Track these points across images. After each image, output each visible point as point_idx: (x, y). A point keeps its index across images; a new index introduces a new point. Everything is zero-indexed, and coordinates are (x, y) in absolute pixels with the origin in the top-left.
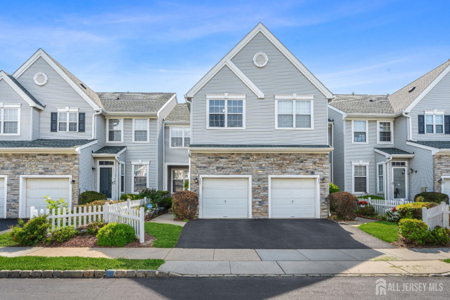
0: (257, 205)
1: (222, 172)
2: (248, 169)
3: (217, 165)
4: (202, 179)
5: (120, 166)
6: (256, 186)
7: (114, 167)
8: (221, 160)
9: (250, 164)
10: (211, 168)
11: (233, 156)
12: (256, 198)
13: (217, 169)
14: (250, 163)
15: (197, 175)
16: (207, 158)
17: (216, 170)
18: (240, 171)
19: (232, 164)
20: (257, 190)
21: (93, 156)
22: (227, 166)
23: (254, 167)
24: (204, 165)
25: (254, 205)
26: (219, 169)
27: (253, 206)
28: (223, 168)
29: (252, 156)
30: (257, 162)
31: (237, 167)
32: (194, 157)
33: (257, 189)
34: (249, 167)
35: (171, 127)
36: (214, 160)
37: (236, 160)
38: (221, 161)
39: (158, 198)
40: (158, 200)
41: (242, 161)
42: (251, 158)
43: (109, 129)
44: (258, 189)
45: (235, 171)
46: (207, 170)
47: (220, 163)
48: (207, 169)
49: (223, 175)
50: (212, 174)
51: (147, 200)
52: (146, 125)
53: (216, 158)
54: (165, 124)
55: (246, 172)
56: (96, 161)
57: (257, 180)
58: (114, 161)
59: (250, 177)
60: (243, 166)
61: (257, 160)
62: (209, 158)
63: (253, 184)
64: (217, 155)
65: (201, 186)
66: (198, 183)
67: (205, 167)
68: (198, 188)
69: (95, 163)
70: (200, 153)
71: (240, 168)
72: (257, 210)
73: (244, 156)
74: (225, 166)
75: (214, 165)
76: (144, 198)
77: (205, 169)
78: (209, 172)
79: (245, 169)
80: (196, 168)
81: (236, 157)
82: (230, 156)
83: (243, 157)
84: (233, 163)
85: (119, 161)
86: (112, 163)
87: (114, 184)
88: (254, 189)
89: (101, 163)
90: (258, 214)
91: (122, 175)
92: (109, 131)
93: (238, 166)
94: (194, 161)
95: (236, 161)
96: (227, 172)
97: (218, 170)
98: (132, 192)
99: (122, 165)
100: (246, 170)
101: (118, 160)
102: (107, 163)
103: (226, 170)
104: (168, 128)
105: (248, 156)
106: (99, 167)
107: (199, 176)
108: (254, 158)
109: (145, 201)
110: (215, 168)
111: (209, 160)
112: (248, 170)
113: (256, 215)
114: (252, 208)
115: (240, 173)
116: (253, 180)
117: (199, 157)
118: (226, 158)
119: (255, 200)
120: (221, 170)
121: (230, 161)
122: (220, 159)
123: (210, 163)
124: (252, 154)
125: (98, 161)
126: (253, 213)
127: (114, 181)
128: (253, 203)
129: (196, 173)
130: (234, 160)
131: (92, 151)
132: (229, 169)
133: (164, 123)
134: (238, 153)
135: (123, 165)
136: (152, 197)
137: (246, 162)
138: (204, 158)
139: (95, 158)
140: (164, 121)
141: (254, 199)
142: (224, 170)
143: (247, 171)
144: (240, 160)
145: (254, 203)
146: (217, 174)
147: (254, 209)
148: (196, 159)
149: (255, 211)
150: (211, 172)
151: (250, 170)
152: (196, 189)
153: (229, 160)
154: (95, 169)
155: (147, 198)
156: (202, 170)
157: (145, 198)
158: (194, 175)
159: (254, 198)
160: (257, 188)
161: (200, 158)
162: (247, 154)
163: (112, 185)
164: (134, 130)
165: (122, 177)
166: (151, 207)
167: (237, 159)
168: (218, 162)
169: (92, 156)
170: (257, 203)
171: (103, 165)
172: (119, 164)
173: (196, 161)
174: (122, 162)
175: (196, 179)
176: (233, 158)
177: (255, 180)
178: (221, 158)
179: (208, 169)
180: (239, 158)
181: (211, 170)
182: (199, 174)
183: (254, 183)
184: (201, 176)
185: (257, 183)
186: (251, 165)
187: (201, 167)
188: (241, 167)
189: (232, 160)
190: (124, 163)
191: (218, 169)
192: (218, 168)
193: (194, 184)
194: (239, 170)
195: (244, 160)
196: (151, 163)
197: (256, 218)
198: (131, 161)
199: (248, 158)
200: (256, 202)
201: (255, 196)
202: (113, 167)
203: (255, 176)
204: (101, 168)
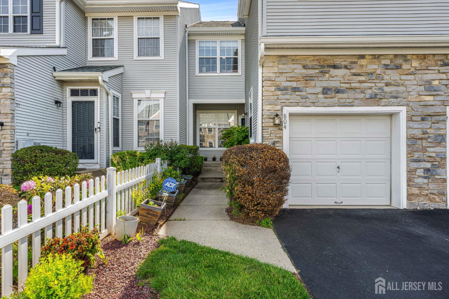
0: (419, 176)
1: (335, 100)
2: (398, 92)
3: (325, 84)
4: (288, 116)
5: (110, 98)
6: (418, 133)
7: (99, 99)
8: (333, 72)
9: (402, 82)
10: (309, 90)
11: (363, 62)
12: (419, 161)
13: (323, 94)
14: (403, 77)
15: (278, 108)
16: (300, 66)
17: (321, 96)
18: (379, 96)
19: (360, 82)
20: (419, 142)
21: (57, 79)
22: (348, 85)
23: (414, 87)
24: (294, 84)
25: (413, 176)
26: (329, 92)
27: (409, 180)
28: (338, 91)
29: (406, 61)
30: (420, 75)
31: (370, 88)
32: (271, 64)
33: (419, 139)
34: (401, 89)
35: (198, 41)
36: (317, 71)
37: (369, 71)
38: (333, 76)
39: (182, 159)
40: (182, 164)
41: (384, 73)
42: (405, 66)
43: (93, 36)
44: (421, 139)
45: (368, 96)
46: (300, 95)
47: (330, 79)
48: (300, 93)
49: (339, 106)
50: (312, 104)
51: (161, 165)
52: (158, 28)
53: (323, 66)
54: (188, 35)
55: (392, 100)
56: (65, 89)
57: (419, 119)
58: (99, 88)
59: (403, 111)
60: (387, 86)
61: (420, 72)
62: (305, 67)
63: (408, 128)
64: (324, 61)
65: (286, 133)
66: (279, 126)
67: (295, 90)
68: (281, 137)
69: (63, 91)
70: (284, 56)
71: (379, 91)
72: (420, 188)
73: (388, 62)
74: (342, 85)
75: (318, 85)
76: (154, 159)
77: (297, 93)
78: (304, 101)
79: (390, 93)
80: (275, 90)
81: (371, 63)
82: (356, 63)
83: (385, 65)
84: (362, 78)
85: (108, 90)
86: (94, 93)
87: (99, 133)
88: (412, 140)
89: (74, 93)
90: (422, 199)
91: (115, 117)
92: (93, 39)
93: (374, 85)
94: (271, 75)
95: (368, 74)
96: (348, 101)
97: (326, 96)
98: (134, 147)
99: (116, 99)
100: (394, 94)
101: (106, 88)
102: (84, 93)
103: (345, 95)
104: (194, 41)
105: (399, 61)
106: (69, 100)
107: (282, 109)
108: (413, 65)
109: (157, 167)
110: (320, 90)
111: (305, 71)
112: (399, 95)
113: (415, 201)
114: (408, 185)
115: (378, 101)
116: (410, 119)
117: (281, 66)
118: (346, 67)
119: (415, 165)
120: (333, 94)
121: (355, 75)
122: (332, 70)
123: (308, 79)
124: (409, 57)
125: (68, 89)
126: (410, 196)
127: (99, 126)
128: (411, 172)
129: (276, 103)
130: (364, 70)
131: (54, 68)
132: (353, 92)
133: (187, 32)
134: (375, 55)
135: (118, 98)
136: (171, 157)
137: (392, 76)
138: (293, 66)
139: (62, 83)
140: (187, 29)
141: (413, 163)
142: (340, 95)
143: (396, 98)
144: (378, 72)
145: (414, 173)
146: (325, 105)
147: (412, 186)
148: (276, 70)
149: (415, 191)
150: (311, 101)
151: (404, 95)
152: (276, 140)
153: (352, 71)
154: (60, 103)
155: (162, 159)
156: (288, 97)
157: (158, 160)
158: (270, 106)
159: (411, 160)
160: (420, 136)
161: (285, 66)
162: (396, 56)
163: (95, 135)
164: (137, 37)
165: (116, 121)
166: (173, 185)
167: (372, 67)
168: (327, 75)
169: (55, 77)
170: (420, 172)
171: (79, 96)
172: (108, 94)
173: (274, 75)
174: (112, 92)
175: (277, 115)
176: (362, 66)
177: (414, 118)
178: (335, 67)
179: (304, 93)
180: (376, 67)
181: (309, 96)
182: (283, 104)
183: (411, 124)
184: (287, 110)
185: (420, 126)
186: (407, 83)
187: (285, 89)
188: (380, 89)
189: (359, 72)
190: (119, 95)
191: (326, 93)
192: (326, 91)
193: (270, 129)
194: (376, 95)
195: (388, 72)
196: (166, 95)
197: (418, 208)
198: (132, 92)
199: (398, 67)
200: (418, 171)
201: (416, 155)
202: (97, 100)
203: (416, 110)
204: (73, 103)
